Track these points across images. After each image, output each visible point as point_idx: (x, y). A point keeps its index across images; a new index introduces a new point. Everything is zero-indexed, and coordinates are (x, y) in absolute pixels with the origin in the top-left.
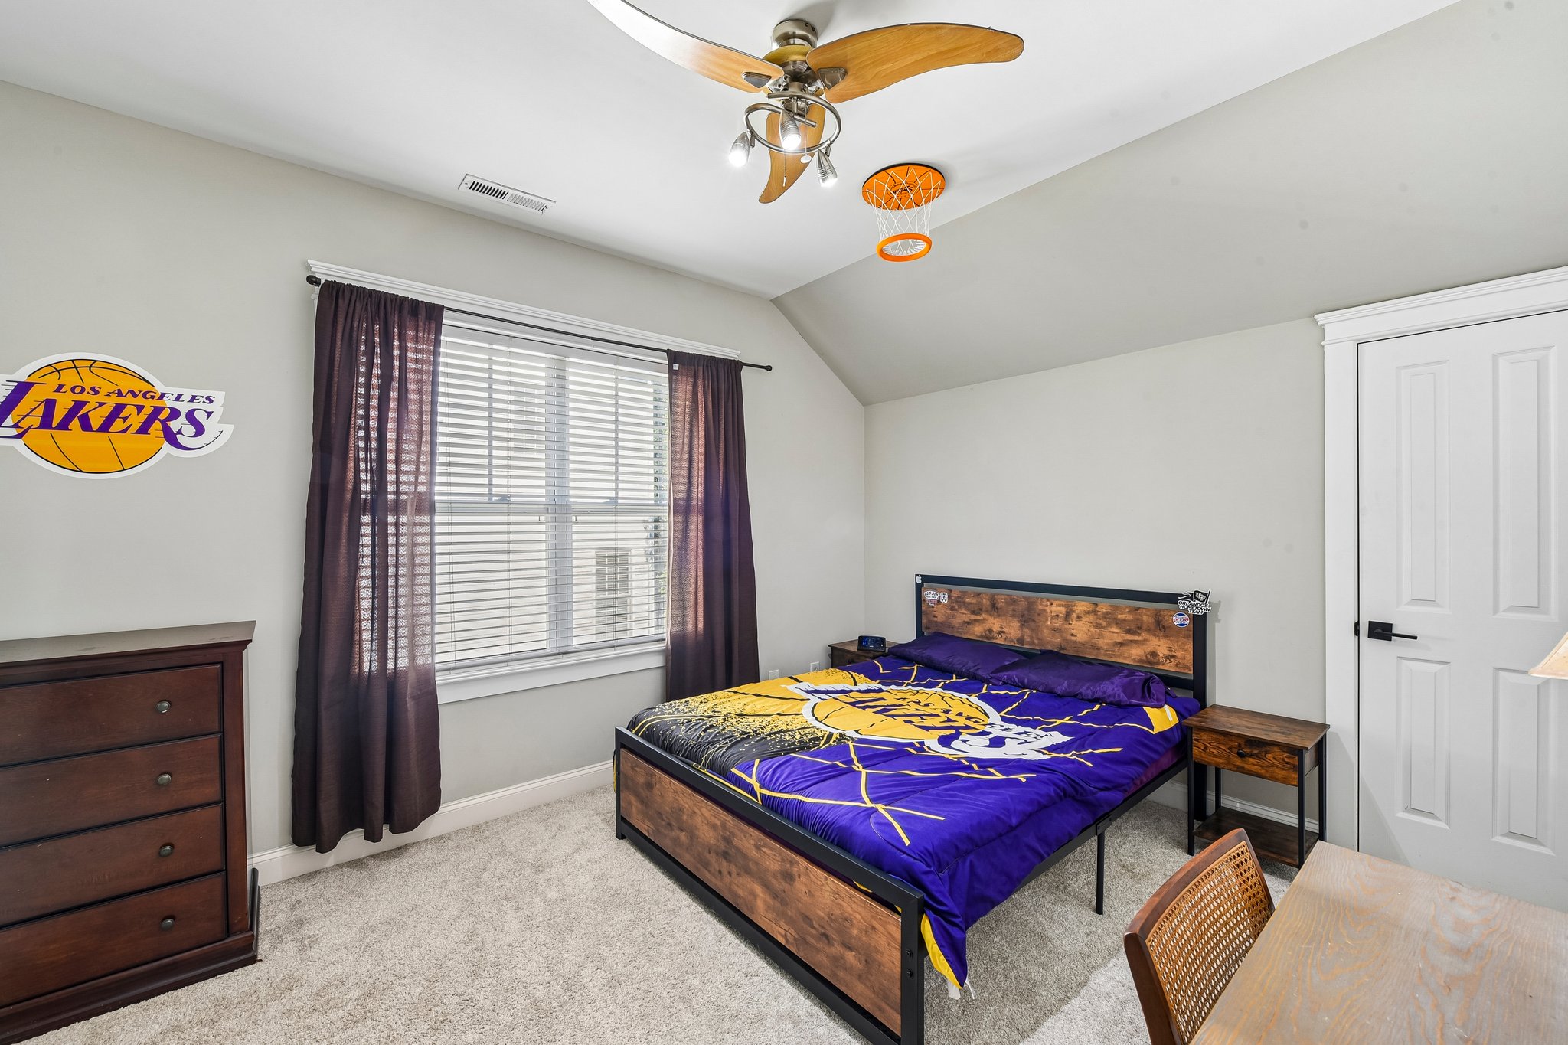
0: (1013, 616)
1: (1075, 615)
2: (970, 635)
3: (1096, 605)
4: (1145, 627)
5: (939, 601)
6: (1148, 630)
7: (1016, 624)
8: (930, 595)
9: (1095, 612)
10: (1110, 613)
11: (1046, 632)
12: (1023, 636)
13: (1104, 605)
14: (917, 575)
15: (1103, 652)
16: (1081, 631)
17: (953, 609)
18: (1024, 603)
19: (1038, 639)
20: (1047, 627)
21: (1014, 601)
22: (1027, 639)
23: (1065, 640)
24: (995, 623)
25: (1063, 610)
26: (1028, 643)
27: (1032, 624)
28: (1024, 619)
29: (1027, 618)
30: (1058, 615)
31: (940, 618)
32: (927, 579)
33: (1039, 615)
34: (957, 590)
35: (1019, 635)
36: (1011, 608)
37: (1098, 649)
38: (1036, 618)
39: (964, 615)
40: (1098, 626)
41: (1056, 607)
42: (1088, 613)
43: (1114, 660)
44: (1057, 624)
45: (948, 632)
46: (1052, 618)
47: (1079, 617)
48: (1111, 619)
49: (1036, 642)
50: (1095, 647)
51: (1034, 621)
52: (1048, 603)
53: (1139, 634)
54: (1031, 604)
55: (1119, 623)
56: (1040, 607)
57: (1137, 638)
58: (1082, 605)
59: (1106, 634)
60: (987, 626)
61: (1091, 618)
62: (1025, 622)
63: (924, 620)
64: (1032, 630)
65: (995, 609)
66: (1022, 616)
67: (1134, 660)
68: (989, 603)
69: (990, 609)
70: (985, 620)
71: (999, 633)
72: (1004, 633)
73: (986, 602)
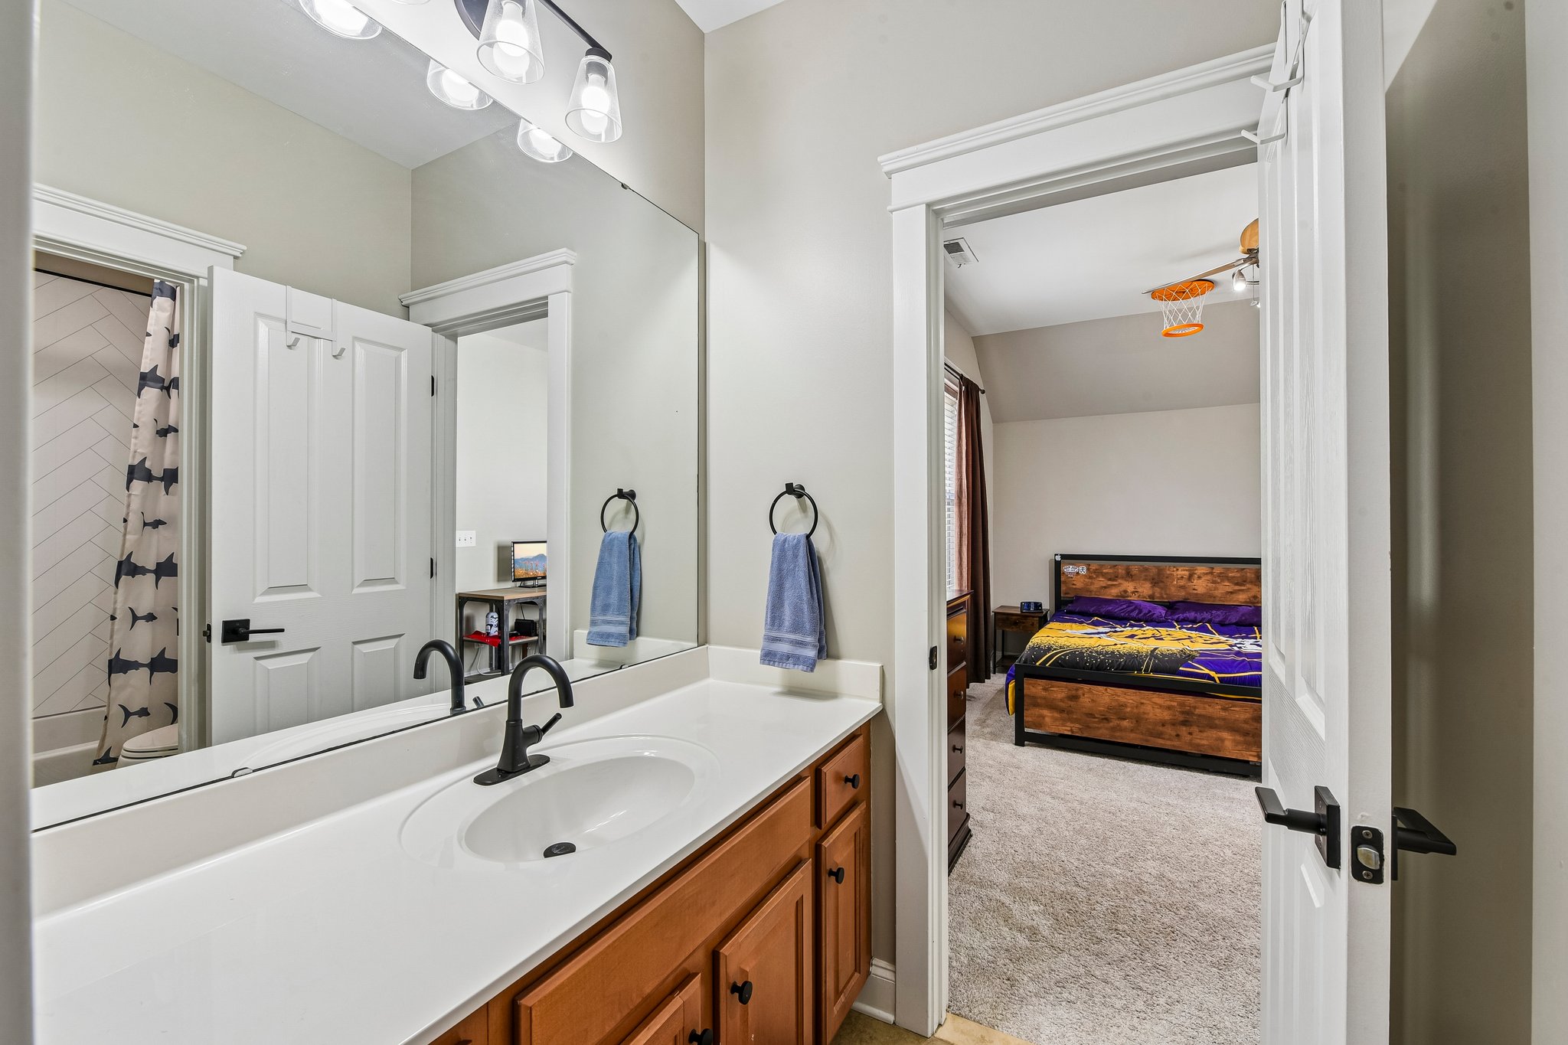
0: (1145, 580)
1: (1196, 576)
2: (1107, 595)
3: (1213, 568)
4: (1248, 580)
5: (1078, 573)
6: (1251, 582)
7: (1148, 585)
8: (1069, 569)
9: (1212, 573)
10: (1223, 573)
11: (1173, 589)
12: (1154, 593)
13: (1218, 568)
14: (1056, 555)
15: (1218, 599)
16: (1200, 586)
17: (1091, 578)
18: (1155, 571)
19: (1166, 594)
20: (1174, 586)
21: (1146, 569)
22: (1157, 595)
23: (1190, 594)
24: (1130, 587)
25: (1187, 573)
26: (1158, 598)
27: (1161, 584)
28: (1154, 581)
29: (1157, 581)
30: (1182, 577)
31: (1079, 585)
32: (1064, 557)
33: (1167, 577)
34: (1095, 565)
35: (1150, 593)
36: (1144, 574)
37: (1214, 597)
38: (1164, 580)
39: (1102, 582)
40: (1214, 582)
41: (1182, 571)
42: (1207, 574)
43: (1225, 603)
44: (1182, 583)
45: (1087, 595)
46: (1178, 579)
47: (1199, 577)
48: (1223, 577)
49: (1165, 596)
50: (1211, 596)
51: (1163, 582)
52: (1175, 569)
53: (1244, 585)
54: (1160, 571)
55: (1229, 579)
56: (1168, 572)
57: (1243, 588)
58: (1201, 569)
59: (1220, 587)
60: (1122, 588)
61: (1209, 577)
62: (1155, 583)
63: (1063, 588)
64: (1162, 588)
65: (1129, 576)
66: (1153, 579)
68: (1124, 572)
69: (1125, 576)
70: (1120, 584)
71: (1133, 592)
72: (1137, 592)
73: (1121, 571)
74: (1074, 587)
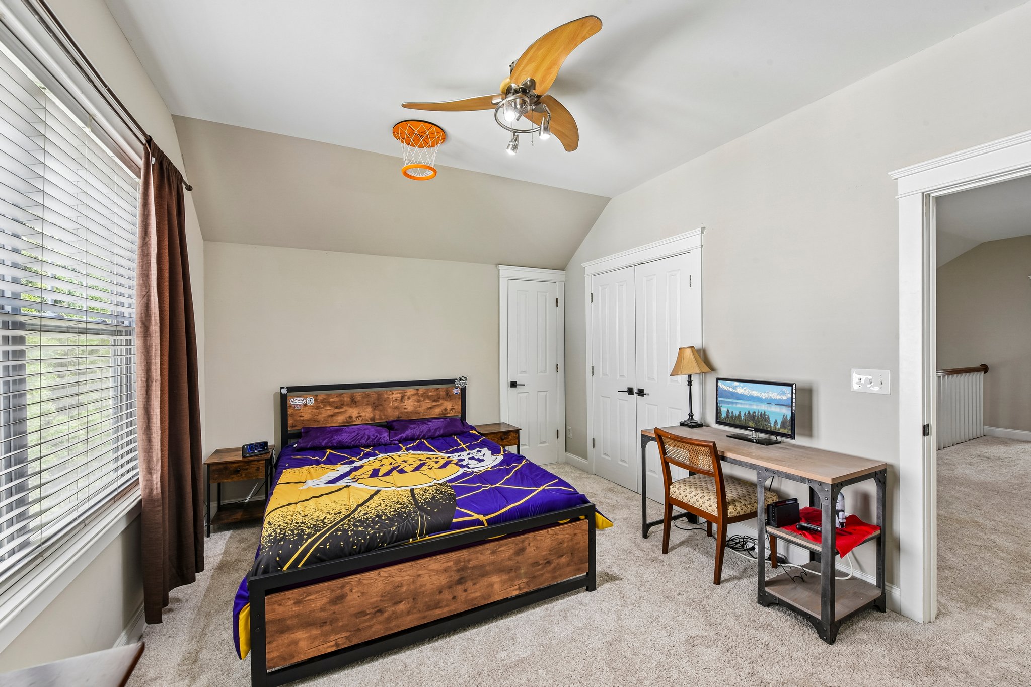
0: (367, 404)
1: (406, 397)
2: (335, 423)
3: (418, 390)
4: (441, 397)
5: (305, 405)
6: (443, 398)
7: (369, 409)
8: (296, 401)
9: (417, 394)
10: (425, 393)
11: (389, 410)
12: (374, 416)
13: (422, 389)
14: (282, 388)
15: (422, 414)
16: (409, 405)
17: (318, 408)
18: (375, 396)
19: (384, 415)
20: (390, 407)
21: (368, 395)
22: (377, 417)
23: (402, 413)
24: (353, 412)
25: (399, 395)
26: (378, 419)
27: (380, 407)
28: (375, 405)
29: (377, 405)
30: (396, 399)
31: (306, 416)
32: (291, 389)
33: (385, 401)
34: (322, 395)
35: (372, 416)
36: (366, 400)
38: (383, 403)
39: (329, 410)
40: (419, 401)
41: (396, 394)
42: (414, 395)
43: (427, 417)
44: (396, 404)
45: (315, 425)
46: (393, 401)
47: (409, 398)
48: (425, 396)
49: (383, 417)
50: (418, 413)
51: (382, 405)
52: (391, 393)
53: (438, 401)
54: (379, 395)
55: (429, 397)
56: (386, 396)
57: (437, 403)
58: (410, 391)
59: (423, 404)
60: (347, 415)
61: (415, 397)
62: (375, 407)
63: (290, 421)
64: (381, 411)
65: (354, 402)
66: (374, 404)
67: (437, 415)
68: (349, 399)
69: (350, 403)
70: (346, 411)
71: (357, 417)
72: (360, 416)
73: (347, 399)
74: (302, 418)
